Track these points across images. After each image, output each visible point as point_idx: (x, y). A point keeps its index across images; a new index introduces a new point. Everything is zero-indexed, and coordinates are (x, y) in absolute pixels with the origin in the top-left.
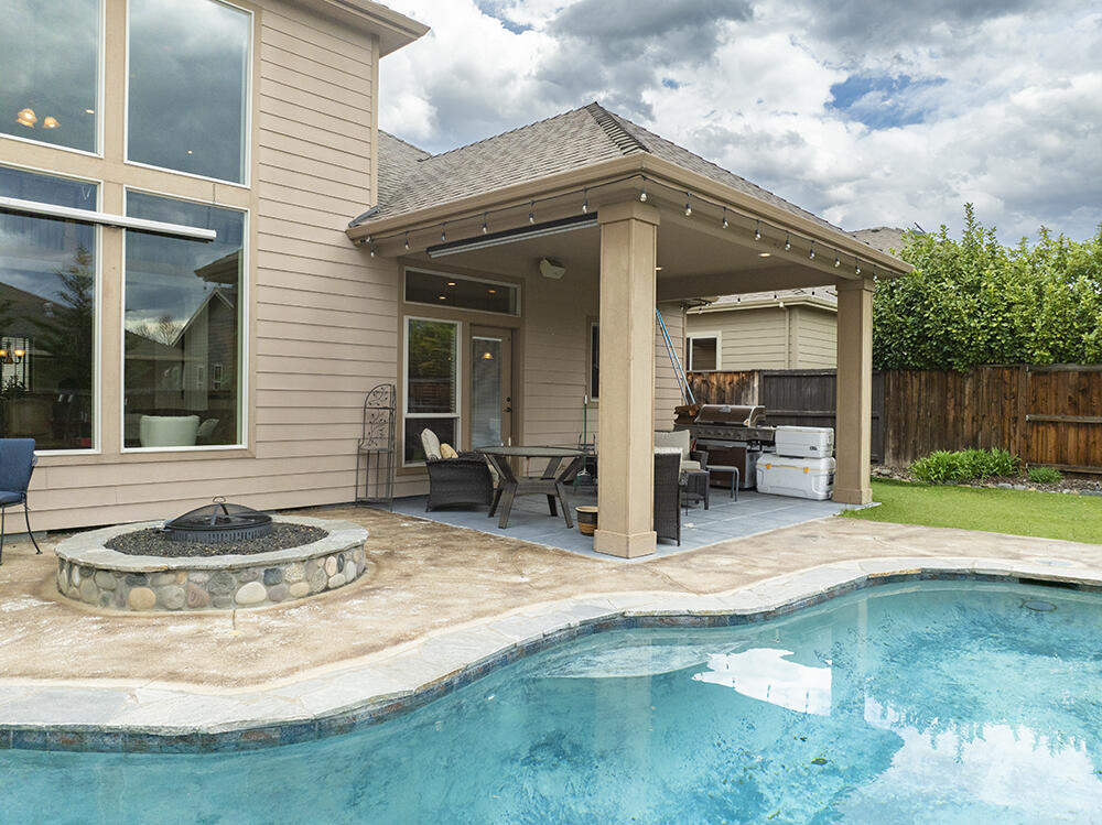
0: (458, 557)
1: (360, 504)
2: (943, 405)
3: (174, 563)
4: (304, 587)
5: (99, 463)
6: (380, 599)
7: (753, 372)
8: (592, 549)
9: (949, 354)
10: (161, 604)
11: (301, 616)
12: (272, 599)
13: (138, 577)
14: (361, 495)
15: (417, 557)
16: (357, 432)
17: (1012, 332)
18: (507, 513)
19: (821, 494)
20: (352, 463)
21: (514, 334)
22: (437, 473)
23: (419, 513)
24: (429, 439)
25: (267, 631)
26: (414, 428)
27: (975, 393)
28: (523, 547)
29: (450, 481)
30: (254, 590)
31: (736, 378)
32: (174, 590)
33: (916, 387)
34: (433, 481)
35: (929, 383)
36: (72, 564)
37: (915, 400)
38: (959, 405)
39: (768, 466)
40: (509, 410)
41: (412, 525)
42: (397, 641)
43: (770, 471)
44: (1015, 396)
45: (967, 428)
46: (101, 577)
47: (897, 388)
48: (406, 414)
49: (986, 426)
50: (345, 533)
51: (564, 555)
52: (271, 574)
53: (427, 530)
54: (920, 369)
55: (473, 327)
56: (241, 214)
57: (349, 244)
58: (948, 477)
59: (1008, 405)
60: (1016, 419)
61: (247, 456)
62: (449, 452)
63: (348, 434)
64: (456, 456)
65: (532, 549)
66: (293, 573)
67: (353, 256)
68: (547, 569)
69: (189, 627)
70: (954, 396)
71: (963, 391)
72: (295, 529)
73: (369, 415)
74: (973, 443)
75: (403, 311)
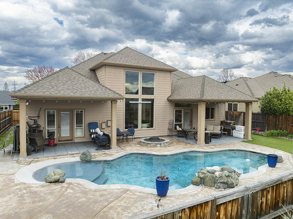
0: (180, 144)
1: (168, 135)
2: (276, 121)
3: (152, 142)
4: (163, 146)
5: (139, 130)
6: (171, 147)
7: (242, 112)
8: (197, 144)
9: (276, 112)
10: (151, 146)
11: (163, 148)
12: (160, 147)
13: (149, 144)
14: (168, 134)
15: (175, 143)
16: (168, 126)
17: (287, 109)
18: (187, 138)
19: (242, 137)
20: (167, 130)
21: (192, 110)
22: (178, 132)
23: (176, 137)
24: (178, 127)
25: (161, 149)
26: (176, 125)
27: (282, 119)
28: (188, 143)
29: (180, 133)
30: (159, 146)
31: (239, 113)
32: (152, 145)
33: (271, 117)
34: (178, 133)
35: (273, 117)
36: (142, 142)
37: (271, 120)
38: (279, 121)
39: (234, 132)
40: (191, 122)
41: (175, 139)
42: (172, 151)
43: (235, 133)
44: (289, 120)
45: (280, 126)
46: (145, 143)
47: (268, 117)
48: (175, 123)
49: (284, 126)
50: (167, 140)
51: (193, 144)
52: (160, 144)
53: (177, 140)
54: (271, 114)
55: (185, 110)
56: (154, 99)
57: (167, 101)
58: (272, 135)
59: (288, 122)
60: (289, 125)
61: (154, 129)
62: (181, 129)
63: (167, 126)
64: (181, 130)
65: (189, 143)
66: (162, 144)
67: (168, 102)
68: (189, 146)
69: (154, 148)
70: (278, 119)
71: (279, 119)
72: (162, 139)
73: (170, 124)
74: (281, 129)
75: (174, 109)
